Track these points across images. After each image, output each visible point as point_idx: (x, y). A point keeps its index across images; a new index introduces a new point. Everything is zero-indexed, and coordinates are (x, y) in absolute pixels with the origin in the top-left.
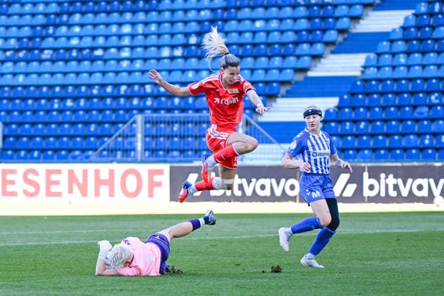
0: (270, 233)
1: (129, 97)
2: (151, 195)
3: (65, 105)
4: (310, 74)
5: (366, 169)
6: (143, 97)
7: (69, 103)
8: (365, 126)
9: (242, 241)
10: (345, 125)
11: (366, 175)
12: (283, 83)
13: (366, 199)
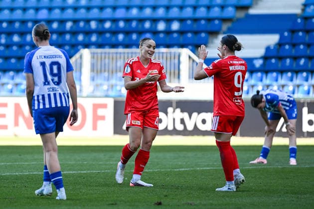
0: (208, 166)
1: (74, 33)
2: (95, 128)
3: (12, 40)
4: (252, 11)
5: (306, 105)
6: (88, 33)
7: (16, 38)
8: (304, 63)
9: (180, 174)
10: (286, 62)
11: (305, 110)
12: (224, 20)
13: (306, 134)
